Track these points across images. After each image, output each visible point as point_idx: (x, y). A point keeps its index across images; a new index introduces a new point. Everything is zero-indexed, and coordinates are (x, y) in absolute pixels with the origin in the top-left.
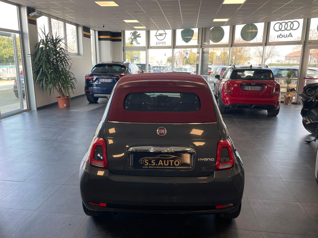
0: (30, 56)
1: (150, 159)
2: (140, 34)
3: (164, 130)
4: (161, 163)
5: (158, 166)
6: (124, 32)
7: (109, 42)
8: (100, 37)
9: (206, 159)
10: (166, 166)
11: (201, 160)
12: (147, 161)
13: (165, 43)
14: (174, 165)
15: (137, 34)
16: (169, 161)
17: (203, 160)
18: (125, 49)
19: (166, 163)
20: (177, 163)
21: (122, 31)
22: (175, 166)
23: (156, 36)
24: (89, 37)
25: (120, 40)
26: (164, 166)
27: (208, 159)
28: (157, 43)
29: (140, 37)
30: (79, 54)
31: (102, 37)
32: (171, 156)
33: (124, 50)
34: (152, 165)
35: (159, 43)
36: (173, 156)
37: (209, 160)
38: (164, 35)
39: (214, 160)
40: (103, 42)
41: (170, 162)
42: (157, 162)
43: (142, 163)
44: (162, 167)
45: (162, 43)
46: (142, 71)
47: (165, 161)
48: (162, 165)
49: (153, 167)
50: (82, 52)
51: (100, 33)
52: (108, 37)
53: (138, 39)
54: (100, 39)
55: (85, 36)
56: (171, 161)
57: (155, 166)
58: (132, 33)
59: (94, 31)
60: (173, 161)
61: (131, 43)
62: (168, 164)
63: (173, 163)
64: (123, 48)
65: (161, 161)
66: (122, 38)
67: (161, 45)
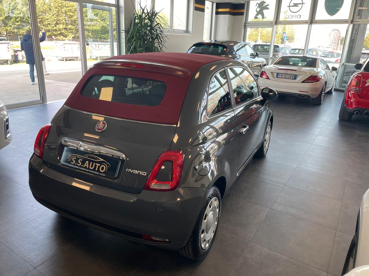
0: (124, 32)
1: (78, 157)
2: (268, 5)
3: (104, 125)
4: (87, 164)
5: (83, 167)
6: (248, 3)
7: (227, 16)
8: (218, 10)
9: (136, 172)
10: (91, 170)
11: (130, 171)
12: (74, 159)
13: (300, 16)
14: (98, 171)
15: (265, 5)
16: (95, 164)
17: (132, 171)
18: (247, 25)
19: (92, 167)
20: (103, 169)
21: (245, 2)
22: (100, 172)
23: (289, 6)
24: (203, 10)
25: (242, 14)
26: (89, 169)
27: (138, 171)
28: (290, 16)
29: (268, 8)
30: (187, 31)
31: (220, 10)
32: (99, 159)
33: (245, 26)
34: (78, 164)
35: (293, 16)
36: (101, 160)
37: (140, 173)
38: (300, 6)
39: (145, 175)
40: (221, 16)
41: (96, 166)
42: (83, 162)
43: (70, 160)
44: (87, 170)
45: (296, 17)
46: (257, 53)
47: (91, 163)
48: (88, 167)
49: (78, 167)
50: (190, 29)
51: (219, 6)
52: (227, 10)
53: (265, 11)
54: (217, 13)
55: (196, 9)
56: (98, 165)
57: (80, 166)
58: (259, 4)
59: (211, 3)
60: (100, 165)
61: (256, 18)
62: (93, 168)
63: (99, 167)
64: (245, 23)
65: (87, 162)
66: (245, 11)
67: (294, 19)
